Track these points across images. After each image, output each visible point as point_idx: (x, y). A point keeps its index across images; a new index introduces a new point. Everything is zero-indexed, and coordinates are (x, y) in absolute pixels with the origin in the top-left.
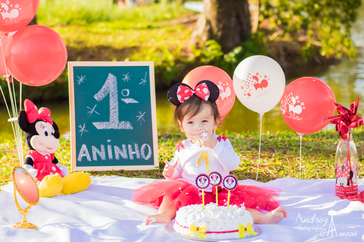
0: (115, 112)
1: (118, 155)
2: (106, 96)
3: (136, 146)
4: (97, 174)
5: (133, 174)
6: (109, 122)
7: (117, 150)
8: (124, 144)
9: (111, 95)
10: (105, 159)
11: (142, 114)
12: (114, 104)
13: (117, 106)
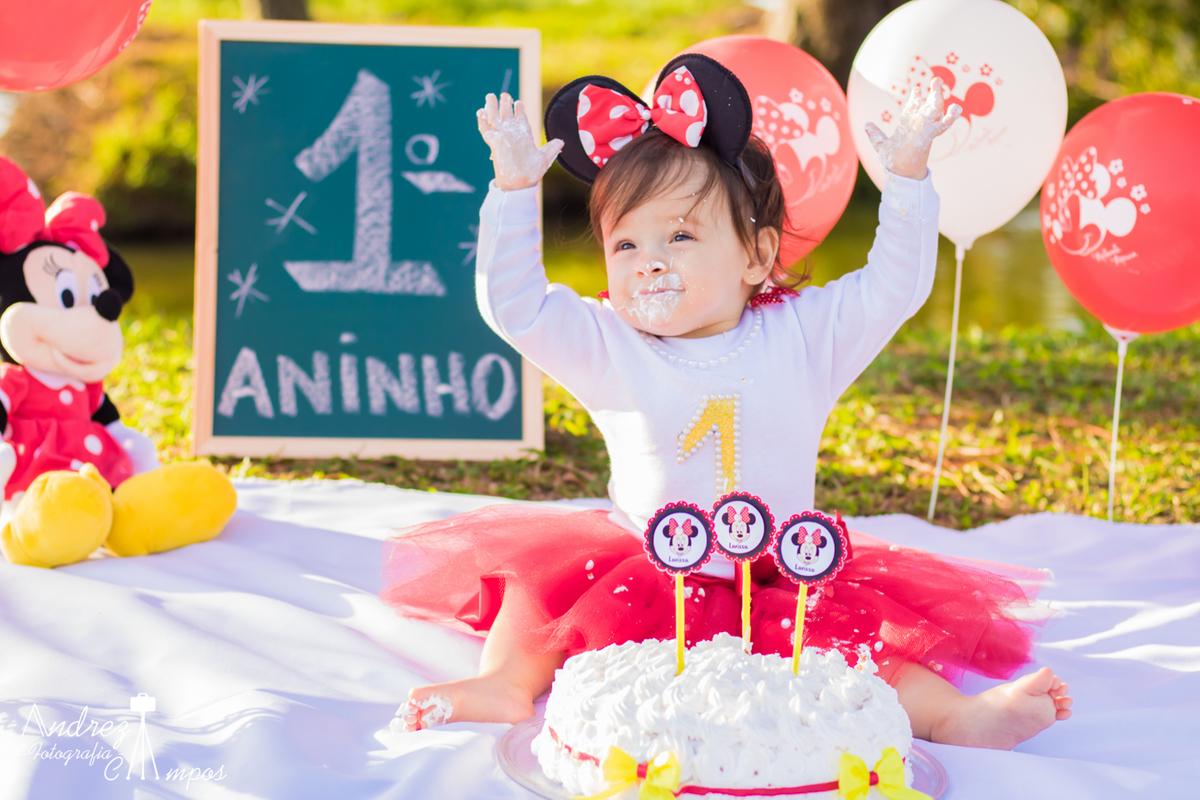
0: (376, 225)
1: (382, 396)
2: (343, 159)
3: (455, 362)
4: (289, 470)
5: (432, 473)
6: (349, 265)
7: (378, 376)
8: (405, 351)
9: (363, 159)
10: (329, 412)
12: (376, 195)
13: (386, 199)
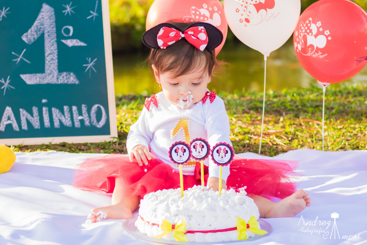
0: (52, 59)
1: (58, 121)
2: (39, 36)
3: (84, 108)
4: (28, 149)
5: (79, 148)
6: (43, 74)
7: (56, 114)
8: (66, 105)
9: (46, 35)
10: (39, 128)
11: (91, 61)
12: (52, 48)
13: (55, 50)
